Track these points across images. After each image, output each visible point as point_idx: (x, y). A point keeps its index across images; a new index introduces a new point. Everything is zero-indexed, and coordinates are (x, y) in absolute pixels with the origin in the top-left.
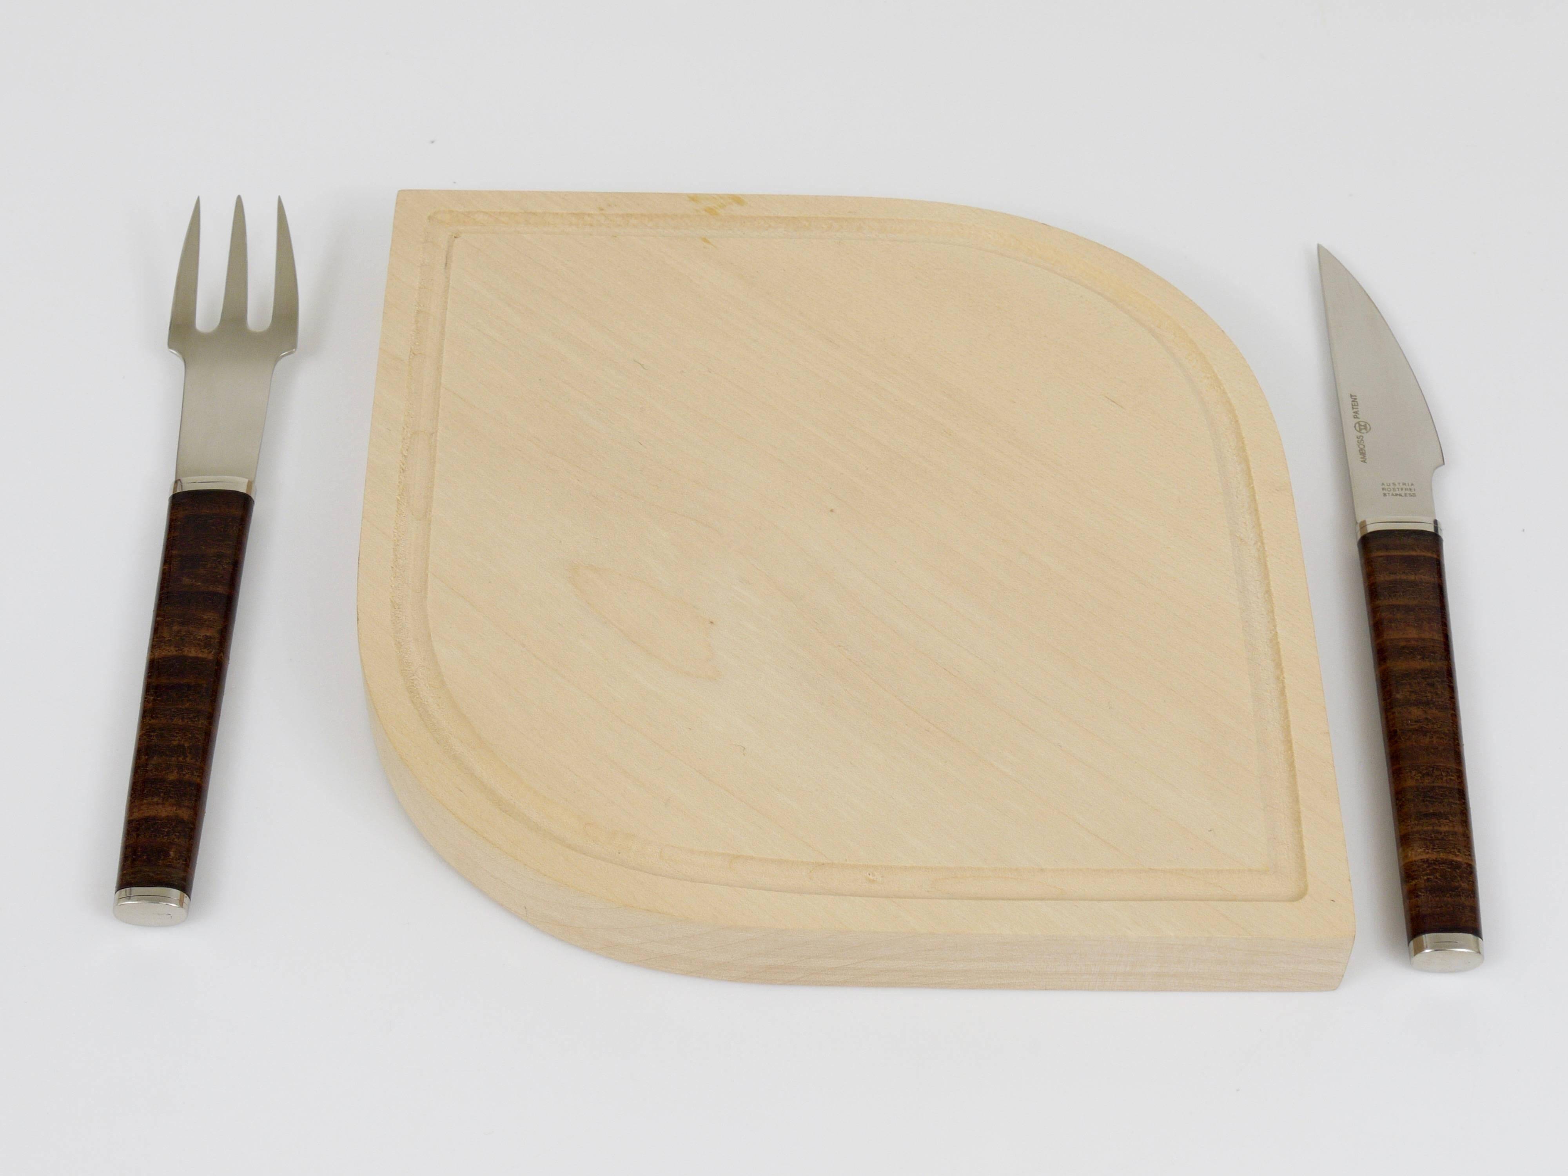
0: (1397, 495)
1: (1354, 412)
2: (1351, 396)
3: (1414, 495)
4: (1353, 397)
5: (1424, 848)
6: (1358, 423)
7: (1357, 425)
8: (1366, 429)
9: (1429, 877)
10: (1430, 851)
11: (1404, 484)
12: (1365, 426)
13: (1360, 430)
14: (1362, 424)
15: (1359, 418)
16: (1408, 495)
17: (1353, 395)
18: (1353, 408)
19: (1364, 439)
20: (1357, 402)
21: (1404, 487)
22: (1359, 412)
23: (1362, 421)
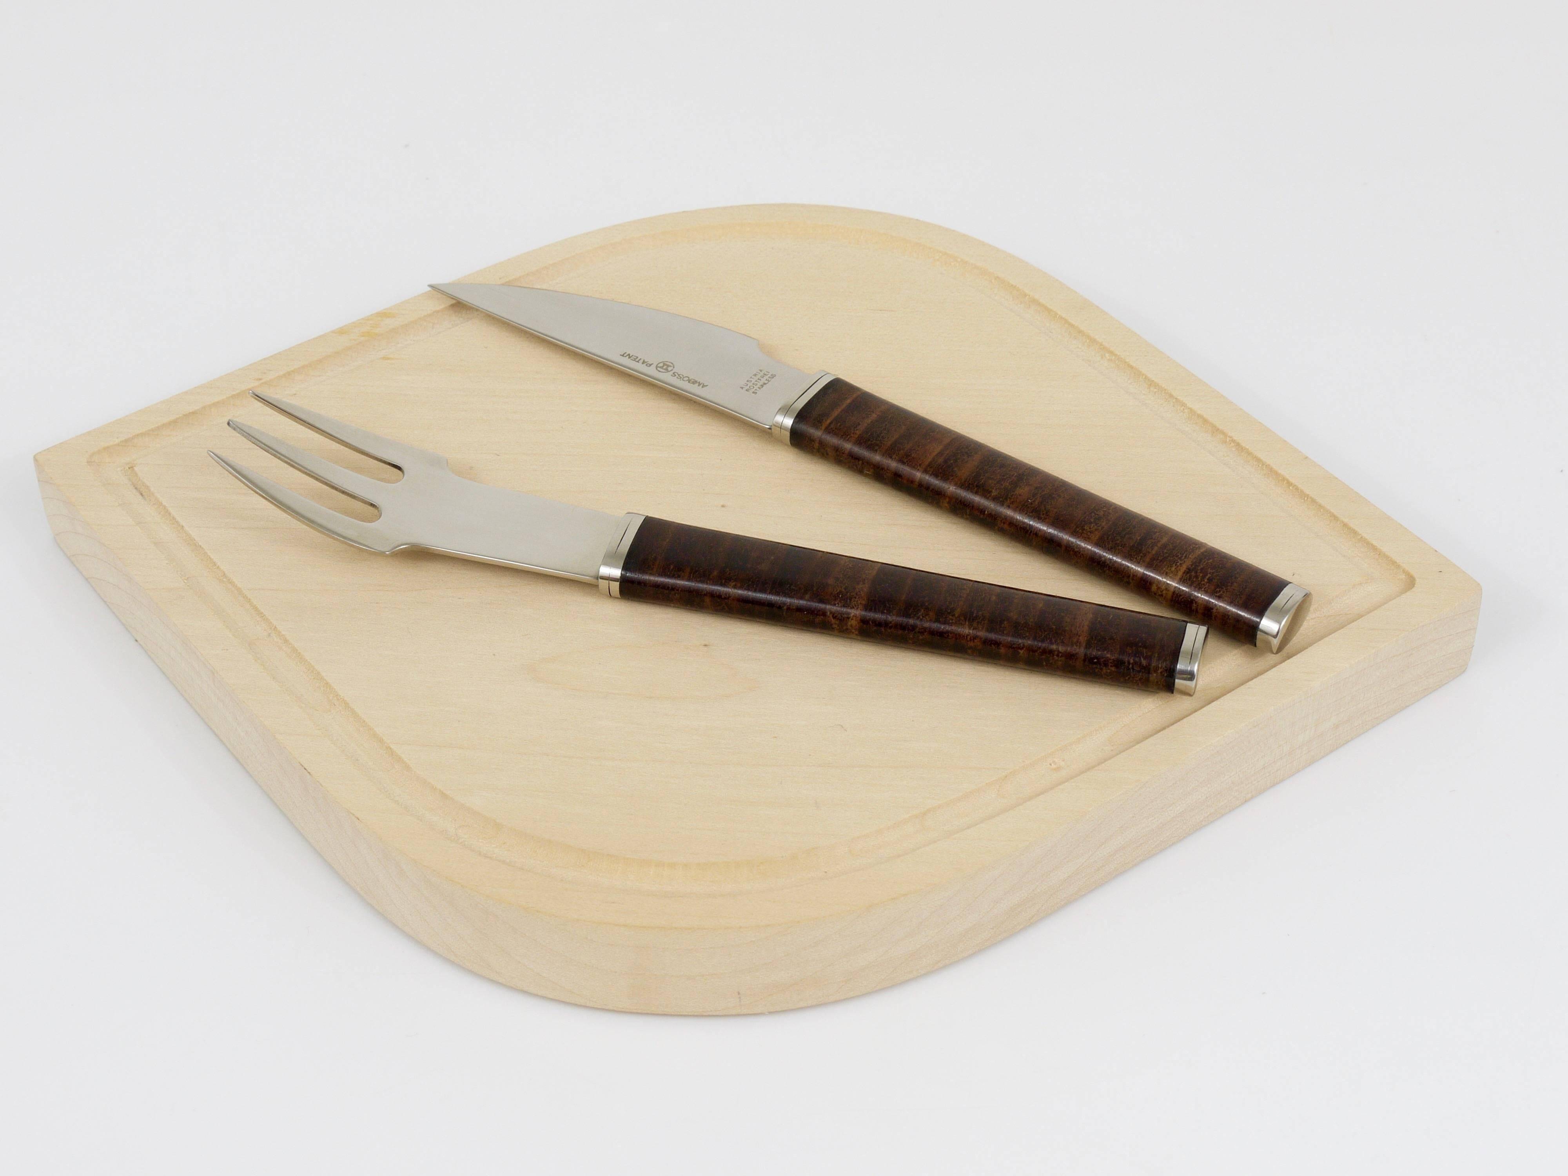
0: (762, 386)
1: (643, 363)
2: (623, 355)
3: (773, 376)
4: (625, 355)
5: (1174, 565)
6: (657, 367)
7: (658, 369)
8: (668, 366)
9: (1207, 577)
10: (1180, 562)
11: (755, 375)
12: (664, 364)
13: (667, 369)
14: (661, 365)
15: (652, 364)
16: (770, 379)
17: (622, 354)
18: (638, 362)
19: (679, 373)
20: (632, 356)
21: (758, 376)
22: (646, 361)
23: (659, 364)
